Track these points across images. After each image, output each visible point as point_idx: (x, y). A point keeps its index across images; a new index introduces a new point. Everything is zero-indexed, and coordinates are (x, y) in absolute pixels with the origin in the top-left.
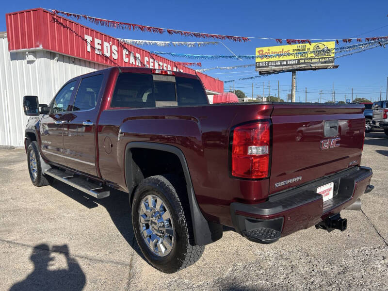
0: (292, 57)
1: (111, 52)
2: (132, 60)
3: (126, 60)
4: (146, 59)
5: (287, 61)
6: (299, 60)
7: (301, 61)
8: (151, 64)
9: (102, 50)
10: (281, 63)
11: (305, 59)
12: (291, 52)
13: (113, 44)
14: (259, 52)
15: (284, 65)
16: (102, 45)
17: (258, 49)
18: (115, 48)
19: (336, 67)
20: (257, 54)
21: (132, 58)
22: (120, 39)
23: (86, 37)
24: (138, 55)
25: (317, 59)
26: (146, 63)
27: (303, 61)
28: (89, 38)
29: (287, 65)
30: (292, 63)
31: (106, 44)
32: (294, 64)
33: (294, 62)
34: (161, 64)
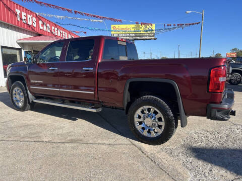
1: (33, 22)
2: (45, 28)
3: (41, 28)
4: (53, 28)
5: (129, 34)
7: (137, 35)
8: (56, 32)
9: (27, 20)
10: (126, 35)
11: (139, 34)
13: (33, 16)
14: (113, 27)
15: (128, 36)
16: (26, 17)
17: (112, 26)
18: (34, 19)
19: (155, 39)
20: (112, 29)
21: (45, 27)
22: (37, 13)
23: (17, 10)
24: (48, 25)
25: (146, 33)
26: (53, 31)
28: (18, 12)
30: (132, 35)
31: (29, 16)
33: (134, 35)
34: (61, 31)
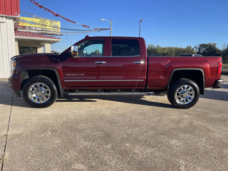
0: (39, 26)
5: (35, 27)
6: (42, 28)
7: (44, 29)
10: (35, 28)
11: (46, 28)
12: (37, 22)
15: (34, 30)
25: (52, 29)
27: (45, 29)
29: (35, 30)
30: (39, 29)
32: (40, 30)
33: (40, 29)
